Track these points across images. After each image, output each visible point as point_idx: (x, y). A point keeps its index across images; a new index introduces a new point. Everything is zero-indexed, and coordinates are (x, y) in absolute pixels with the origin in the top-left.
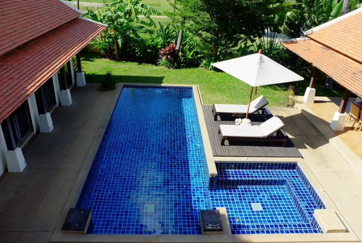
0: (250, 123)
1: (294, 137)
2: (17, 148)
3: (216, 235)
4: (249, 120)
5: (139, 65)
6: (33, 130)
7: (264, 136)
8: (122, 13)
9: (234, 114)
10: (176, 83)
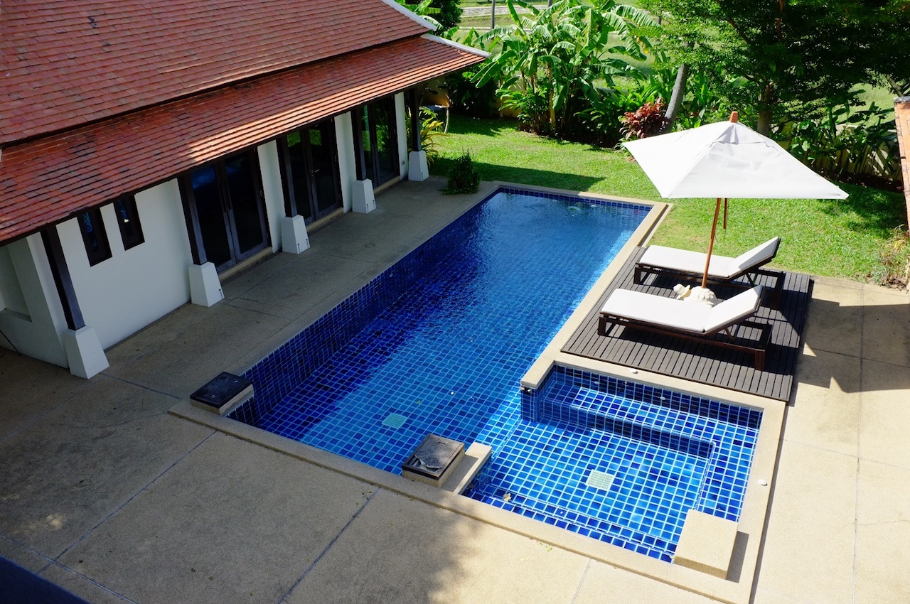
0: (709, 300)
1: (815, 353)
2: (208, 263)
3: (426, 485)
4: (708, 293)
5: (592, 150)
6: (270, 244)
7: (704, 331)
8: (576, 28)
9: (691, 276)
10: (623, 194)
